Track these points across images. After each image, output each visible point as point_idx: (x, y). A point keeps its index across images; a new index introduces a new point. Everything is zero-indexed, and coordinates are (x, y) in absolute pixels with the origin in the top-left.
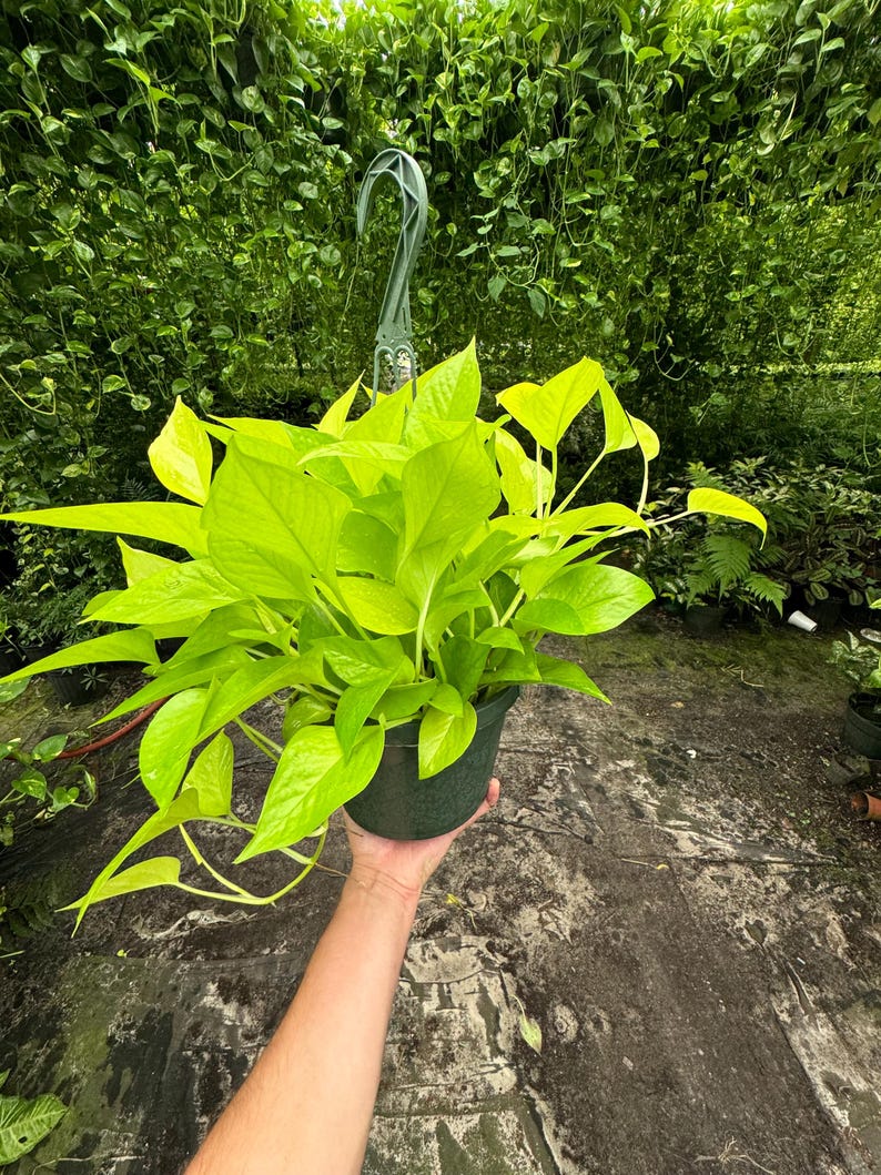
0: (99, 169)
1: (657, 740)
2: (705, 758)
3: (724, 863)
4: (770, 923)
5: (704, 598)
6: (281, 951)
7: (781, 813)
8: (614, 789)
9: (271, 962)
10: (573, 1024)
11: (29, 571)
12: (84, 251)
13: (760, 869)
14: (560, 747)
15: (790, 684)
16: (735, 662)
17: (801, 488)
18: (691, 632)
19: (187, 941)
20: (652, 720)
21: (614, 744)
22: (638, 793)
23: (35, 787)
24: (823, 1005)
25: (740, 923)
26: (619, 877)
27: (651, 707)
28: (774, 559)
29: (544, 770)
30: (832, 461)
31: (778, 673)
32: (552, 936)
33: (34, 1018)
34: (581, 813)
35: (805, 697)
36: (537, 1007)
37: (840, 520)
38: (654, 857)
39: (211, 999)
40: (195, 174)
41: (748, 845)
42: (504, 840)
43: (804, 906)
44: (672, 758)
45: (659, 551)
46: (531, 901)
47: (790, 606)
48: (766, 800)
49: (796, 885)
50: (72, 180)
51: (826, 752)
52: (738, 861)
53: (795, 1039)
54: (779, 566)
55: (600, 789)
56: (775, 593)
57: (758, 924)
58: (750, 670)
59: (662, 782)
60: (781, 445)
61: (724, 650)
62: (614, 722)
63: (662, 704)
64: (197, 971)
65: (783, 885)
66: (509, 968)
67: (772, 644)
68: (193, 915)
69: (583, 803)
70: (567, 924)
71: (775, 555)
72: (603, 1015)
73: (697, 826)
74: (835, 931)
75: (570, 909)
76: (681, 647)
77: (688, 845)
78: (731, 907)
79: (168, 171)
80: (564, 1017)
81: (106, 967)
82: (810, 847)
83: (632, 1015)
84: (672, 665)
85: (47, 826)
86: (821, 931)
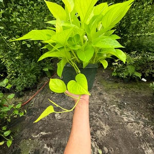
0: (21, 5)
1: (119, 101)
2: (128, 104)
3: (132, 122)
4: (140, 132)
5: (127, 76)
6: (57, 139)
7: (142, 114)
8: (112, 110)
9: (55, 140)
10: (107, 150)
11: (9, 75)
12: (19, 20)
13: (138, 123)
14: (102, 103)
15: (142, 91)
16: (132, 87)
17: (143, 56)
18: (124, 82)
19: (41, 137)
20: (118, 98)
21: (112, 102)
22: (116, 111)
23: (17, 112)
24: (150, 146)
25: (135, 133)
26: (114, 125)
27: (118, 96)
28: (139, 69)
29: (100, 107)
30: (149, 51)
31: (140, 89)
32: (103, 135)
33: (16, 150)
34: (107, 114)
35: (145, 93)
36: (101, 147)
37: (150, 62)
38: (119, 122)
39: (45, 147)
40: (37, 5)
41: (136, 119)
42: (93, 119)
43: (146, 129)
44: (122, 104)
45: (118, 68)
46: (99, 129)
47: (142, 77)
48: (139, 112)
49: (145, 126)
50: (16, 7)
51: (149, 103)
52: (134, 122)
53: (145, 152)
54: (140, 70)
55: (110, 110)
56: (139, 75)
57: (138, 133)
58: (135, 89)
59: (120, 109)
60: (139, 49)
61: (130, 85)
62: (112, 99)
63: (120, 95)
64: (43, 142)
65: (142, 126)
66: (96, 141)
67: (139, 84)
68: (41, 133)
69: (107, 113)
70: (105, 133)
71: (139, 68)
72: (112, 149)
73: (127, 116)
74: (152, 133)
75: (106, 131)
76: (123, 85)
77: (125, 119)
78: (133, 130)
79: (33, 5)
80: (105, 149)
81: (28, 142)
82: (147, 119)
83: (117, 148)
84: (121, 88)
85: (16, 118)
86: (149, 134)
